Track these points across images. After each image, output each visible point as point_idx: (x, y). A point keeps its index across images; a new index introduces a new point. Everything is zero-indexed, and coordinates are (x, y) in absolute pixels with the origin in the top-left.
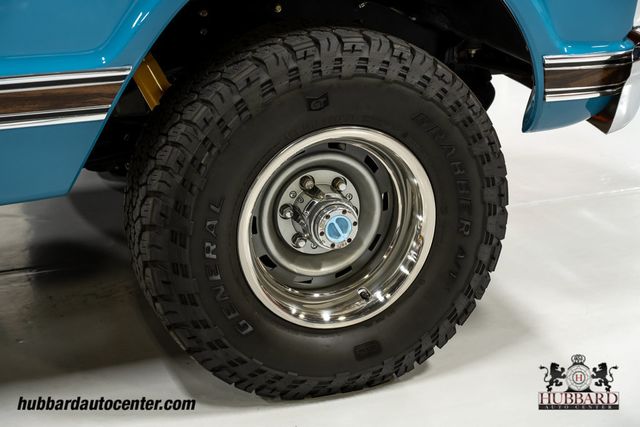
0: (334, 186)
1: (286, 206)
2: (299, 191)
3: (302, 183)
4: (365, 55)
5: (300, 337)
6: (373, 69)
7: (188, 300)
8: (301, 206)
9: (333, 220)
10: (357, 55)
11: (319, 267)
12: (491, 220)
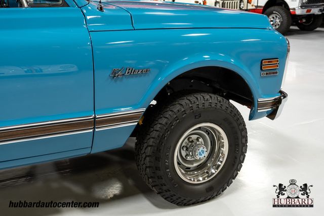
0: (198, 139)
1: (184, 146)
2: (188, 142)
3: (188, 139)
4: (210, 101)
5: (191, 187)
6: (213, 105)
7: (160, 178)
8: (188, 146)
9: (200, 151)
10: (208, 102)
11: (193, 164)
12: (244, 148)
